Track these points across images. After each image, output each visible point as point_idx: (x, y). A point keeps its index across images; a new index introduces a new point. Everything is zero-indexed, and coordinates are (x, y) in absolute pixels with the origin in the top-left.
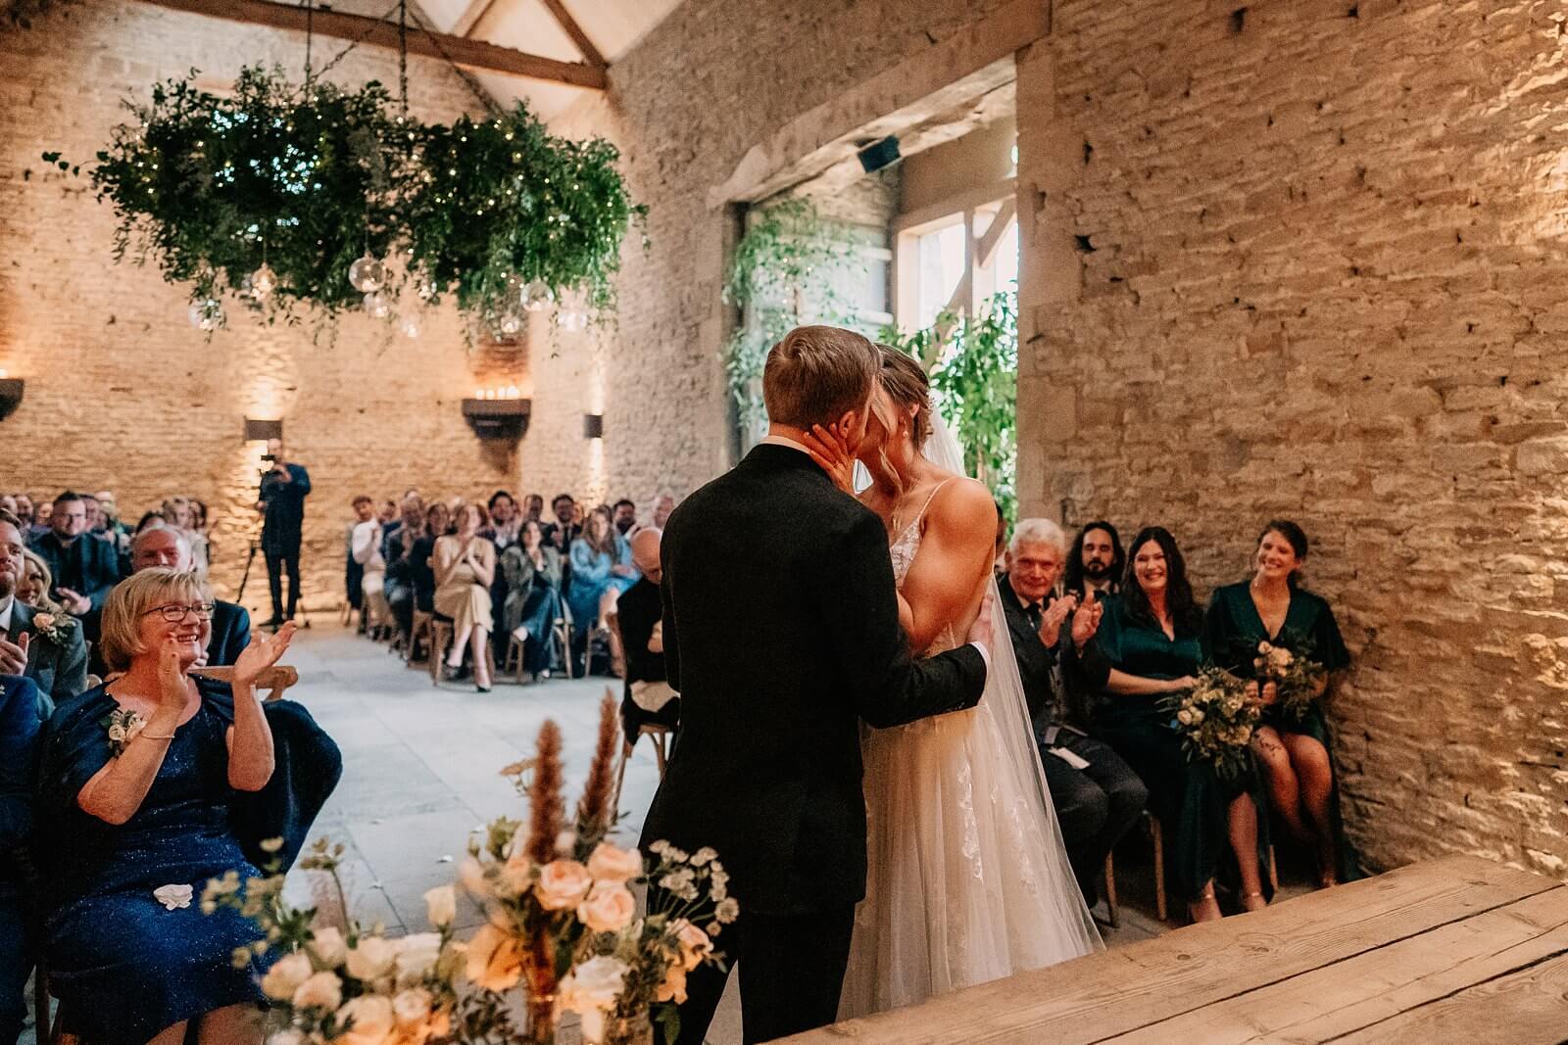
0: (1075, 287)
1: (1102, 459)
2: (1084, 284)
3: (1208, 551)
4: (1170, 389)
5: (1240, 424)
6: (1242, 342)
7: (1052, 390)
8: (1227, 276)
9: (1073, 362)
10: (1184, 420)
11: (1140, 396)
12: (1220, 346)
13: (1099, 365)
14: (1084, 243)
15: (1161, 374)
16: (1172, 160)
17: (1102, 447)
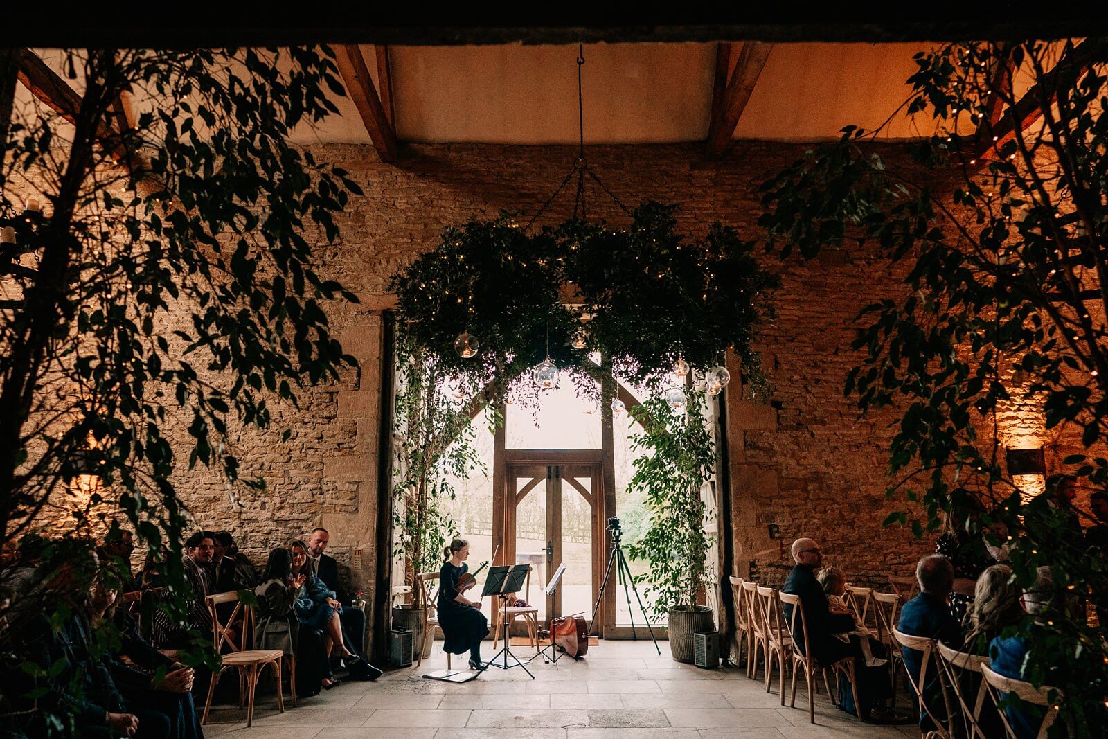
0: (774, 426)
1: (796, 506)
2: (779, 423)
3: (863, 546)
4: (836, 476)
5: (874, 492)
6: (874, 459)
7: (760, 472)
8: (865, 432)
9: (775, 459)
10: (845, 491)
11: (817, 477)
12: (863, 459)
13: (792, 462)
14: (777, 405)
15: (831, 469)
16: (829, 378)
17: (796, 500)
